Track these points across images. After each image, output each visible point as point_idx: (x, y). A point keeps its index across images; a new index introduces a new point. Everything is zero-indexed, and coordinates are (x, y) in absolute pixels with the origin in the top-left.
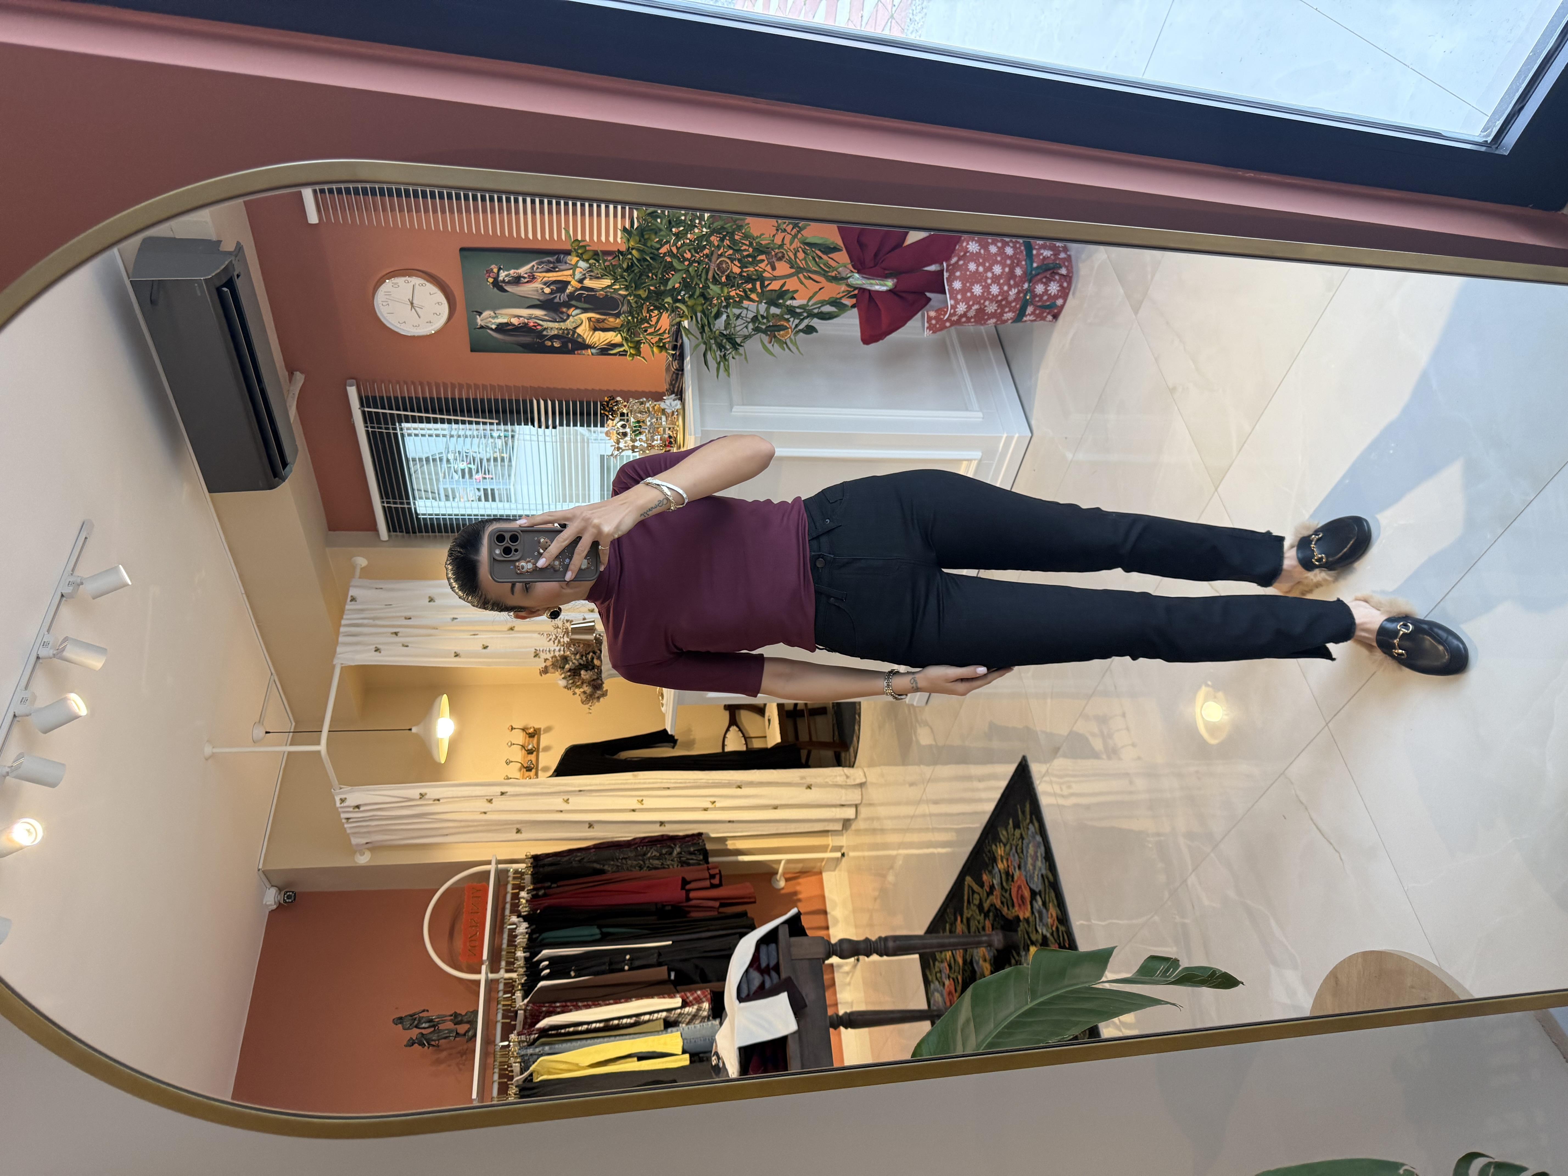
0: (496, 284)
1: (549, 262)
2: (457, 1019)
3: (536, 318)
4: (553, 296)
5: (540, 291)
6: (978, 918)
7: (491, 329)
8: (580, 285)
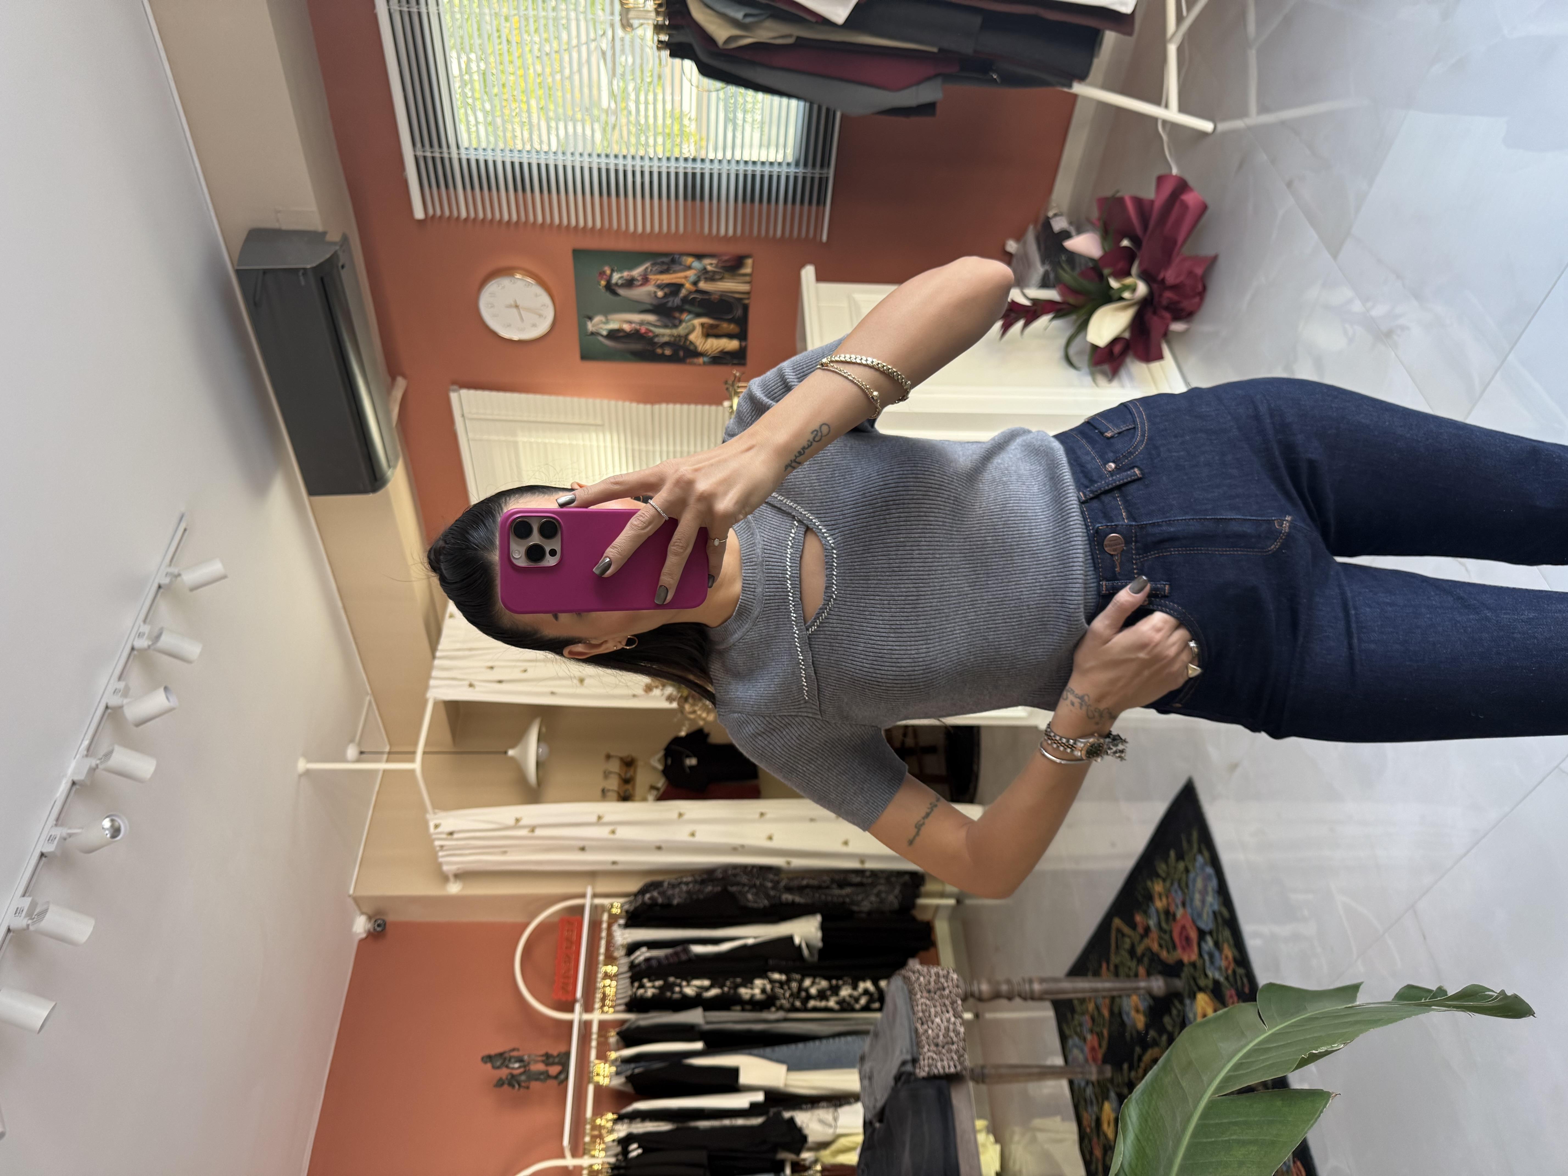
0: (610, 288)
2: (548, 1060)
4: (665, 301)
5: (653, 295)
6: (1129, 963)
8: (693, 288)
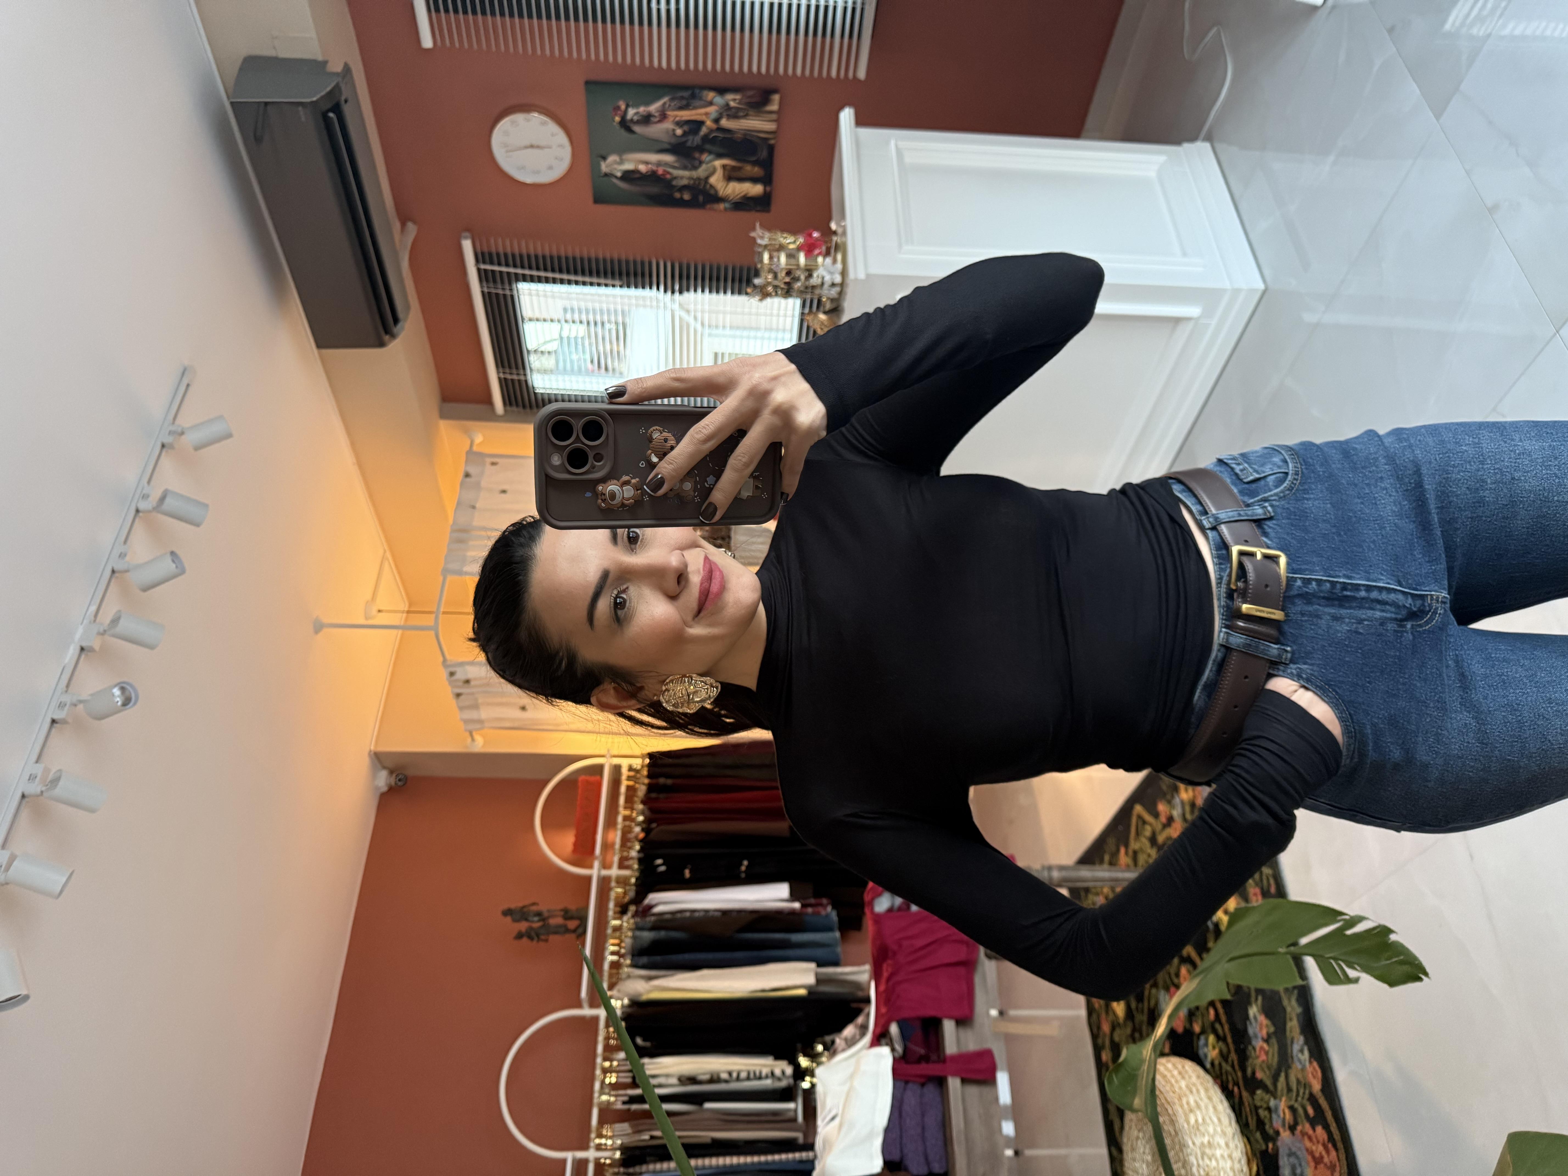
0: (625, 124)
1: (682, 98)
2: (567, 915)
3: (666, 164)
4: (684, 139)
6: (1149, 850)
7: (616, 177)
